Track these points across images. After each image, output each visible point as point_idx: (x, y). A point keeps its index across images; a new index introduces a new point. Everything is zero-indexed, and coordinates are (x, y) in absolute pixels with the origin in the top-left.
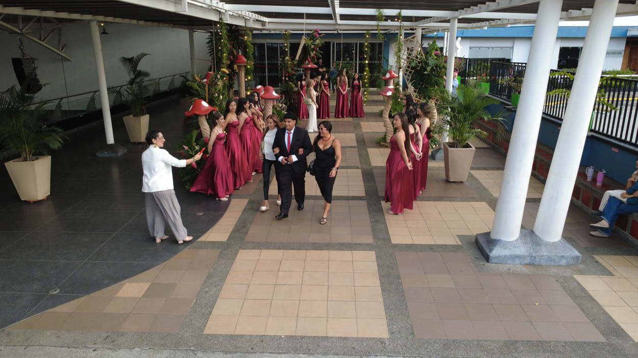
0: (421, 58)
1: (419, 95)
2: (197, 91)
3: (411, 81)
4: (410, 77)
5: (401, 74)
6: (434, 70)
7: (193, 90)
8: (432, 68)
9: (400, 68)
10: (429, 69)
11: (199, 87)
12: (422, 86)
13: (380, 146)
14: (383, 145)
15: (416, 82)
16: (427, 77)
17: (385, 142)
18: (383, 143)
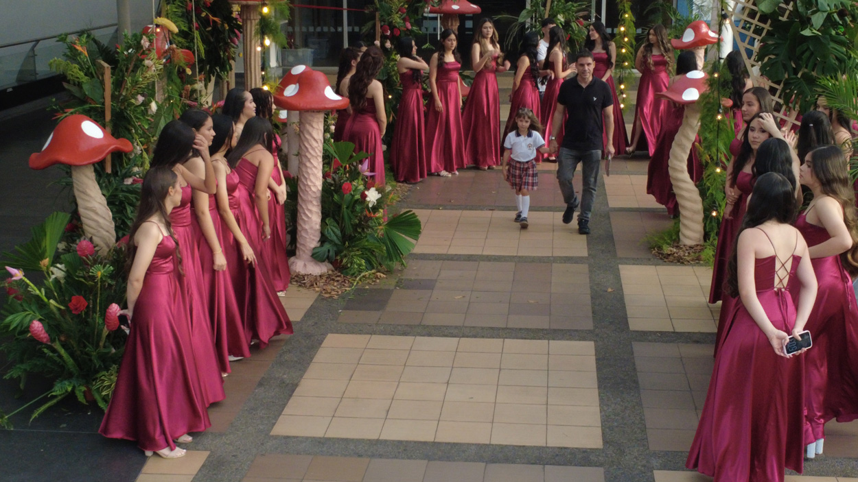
1: (787, 102)
2: (79, 85)
3: (760, 58)
4: (757, 45)
5: (728, 35)
6: (835, 25)
7: (68, 82)
8: (829, 17)
9: (724, 17)
10: (818, 20)
11: (86, 75)
12: (796, 73)
13: (661, 259)
14: (669, 255)
15: (776, 62)
16: (811, 47)
17: (677, 247)
18: (672, 249)
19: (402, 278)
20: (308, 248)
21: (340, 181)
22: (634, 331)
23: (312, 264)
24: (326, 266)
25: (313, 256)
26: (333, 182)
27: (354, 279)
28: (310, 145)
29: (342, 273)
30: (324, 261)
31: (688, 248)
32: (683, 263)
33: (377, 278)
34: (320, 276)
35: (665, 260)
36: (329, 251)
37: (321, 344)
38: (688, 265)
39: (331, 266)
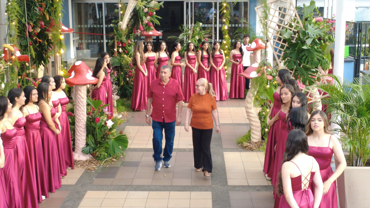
0: (297, 27)
3: (284, 59)
4: (283, 53)
6: (316, 44)
8: (314, 41)
9: (267, 41)
10: (309, 42)
12: (300, 65)
13: (243, 148)
14: (246, 147)
15: (291, 61)
16: (306, 54)
17: (250, 143)
18: (247, 143)
19: (124, 161)
20: (80, 148)
21: (95, 116)
22: (230, 186)
23: (82, 155)
24: (89, 156)
25: (82, 151)
26: (91, 117)
27: (102, 162)
28: (80, 101)
29: (96, 159)
30: (87, 154)
31: (254, 143)
32: (252, 150)
33: (112, 161)
34: (86, 161)
35: (245, 149)
36: (90, 149)
37: (84, 196)
38: (254, 151)
39: (91, 156)
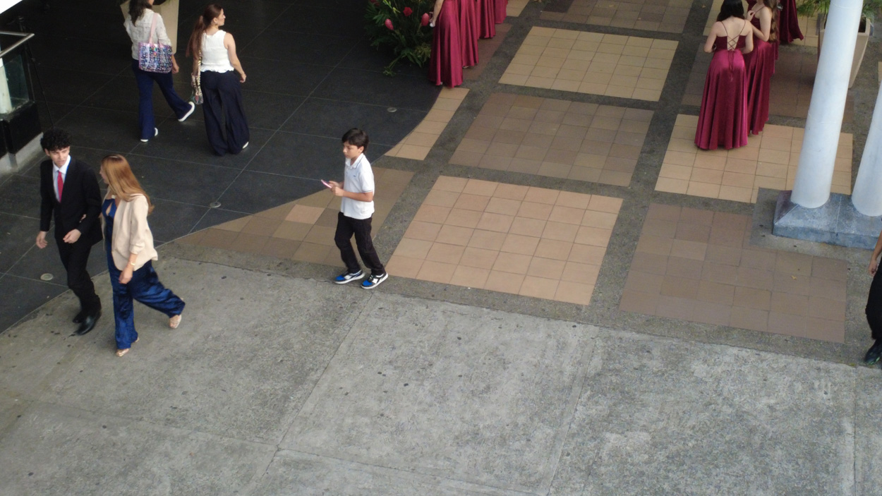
37: (528, 33)
